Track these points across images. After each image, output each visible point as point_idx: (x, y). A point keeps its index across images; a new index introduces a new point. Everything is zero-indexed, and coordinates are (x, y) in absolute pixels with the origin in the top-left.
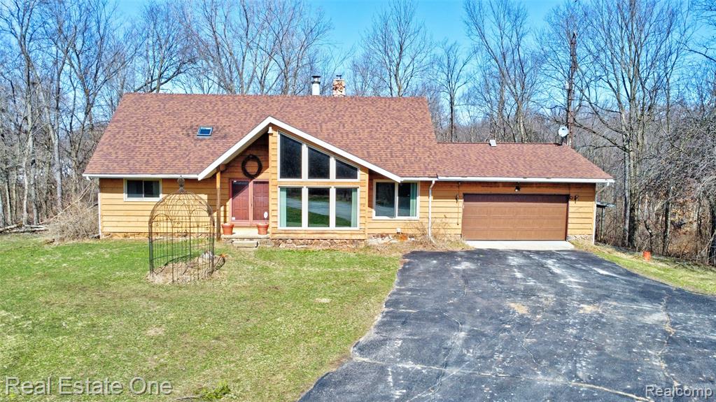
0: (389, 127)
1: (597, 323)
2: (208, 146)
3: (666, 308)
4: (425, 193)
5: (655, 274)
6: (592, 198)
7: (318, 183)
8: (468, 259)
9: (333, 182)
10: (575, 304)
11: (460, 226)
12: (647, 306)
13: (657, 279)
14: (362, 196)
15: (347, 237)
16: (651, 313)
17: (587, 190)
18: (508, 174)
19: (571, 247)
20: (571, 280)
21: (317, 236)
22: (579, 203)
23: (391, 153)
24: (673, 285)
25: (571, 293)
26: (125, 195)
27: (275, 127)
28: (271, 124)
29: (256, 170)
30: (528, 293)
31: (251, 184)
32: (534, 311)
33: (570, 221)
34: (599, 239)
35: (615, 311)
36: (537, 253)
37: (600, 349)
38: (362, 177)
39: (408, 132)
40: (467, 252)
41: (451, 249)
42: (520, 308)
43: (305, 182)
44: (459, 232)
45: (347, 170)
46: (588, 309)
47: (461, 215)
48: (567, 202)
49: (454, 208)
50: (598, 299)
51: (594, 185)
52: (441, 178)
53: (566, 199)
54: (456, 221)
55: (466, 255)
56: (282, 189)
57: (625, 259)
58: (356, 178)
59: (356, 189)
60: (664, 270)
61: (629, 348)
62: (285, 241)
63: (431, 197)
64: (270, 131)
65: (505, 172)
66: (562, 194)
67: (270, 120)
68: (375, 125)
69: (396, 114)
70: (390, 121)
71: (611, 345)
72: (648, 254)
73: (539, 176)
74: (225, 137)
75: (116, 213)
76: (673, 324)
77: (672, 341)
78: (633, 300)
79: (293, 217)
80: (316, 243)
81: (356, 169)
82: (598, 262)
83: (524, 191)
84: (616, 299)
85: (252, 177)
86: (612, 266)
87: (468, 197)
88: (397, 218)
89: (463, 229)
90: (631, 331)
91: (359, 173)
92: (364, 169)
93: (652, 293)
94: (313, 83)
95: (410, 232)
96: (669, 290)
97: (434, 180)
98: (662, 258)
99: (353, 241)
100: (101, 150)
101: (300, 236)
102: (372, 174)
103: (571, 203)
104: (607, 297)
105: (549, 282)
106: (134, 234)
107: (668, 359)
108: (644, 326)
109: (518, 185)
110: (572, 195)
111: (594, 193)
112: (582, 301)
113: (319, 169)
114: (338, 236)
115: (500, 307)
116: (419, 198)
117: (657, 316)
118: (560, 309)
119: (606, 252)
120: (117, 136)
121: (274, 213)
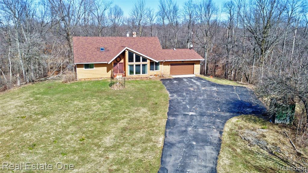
0: (150, 46)
1: (205, 90)
2: (105, 53)
3: (216, 87)
4: (161, 64)
5: (214, 81)
6: (199, 64)
7: (138, 63)
8: (175, 80)
9: (141, 63)
10: (201, 88)
11: (170, 72)
12: (213, 87)
13: (214, 82)
14: (148, 66)
15: (145, 76)
16: (214, 88)
17: (198, 62)
18: (181, 59)
19: (195, 76)
20: (198, 83)
21: (138, 77)
22: (196, 65)
23: (153, 54)
24: (217, 83)
25: (199, 86)
26: (84, 68)
27: (127, 49)
28: (126, 49)
29: (119, 60)
30: (192, 86)
31: (118, 64)
32: (194, 89)
33: (194, 69)
34: (201, 73)
35: (208, 88)
36: (189, 78)
37: (207, 94)
38: (148, 61)
39: (155, 48)
40: (173, 78)
41: (169, 78)
42: (192, 89)
43: (135, 63)
44: (169, 73)
45: (144, 60)
46: (203, 88)
47: (170, 69)
48: (194, 65)
49: (168, 67)
50: (204, 87)
51: (200, 61)
52: (166, 61)
53: (193, 64)
54: (168, 71)
55: (174, 79)
56: (129, 65)
57: (207, 78)
58: (147, 61)
59: (147, 64)
60: (216, 80)
61: (211, 93)
62: (130, 78)
63: (163, 65)
64: (126, 50)
65: (180, 58)
66: (193, 63)
67: (126, 48)
68: (147, 46)
69: (151, 42)
70: (150, 45)
71: (208, 93)
72: (212, 77)
73: (188, 59)
74: (108, 51)
75: (82, 73)
76: (217, 90)
77: (217, 92)
78: (210, 86)
79: (131, 72)
80: (138, 78)
81: (147, 59)
82: (202, 79)
83: (184, 63)
84: (208, 86)
85: (119, 62)
86: (205, 80)
87: (171, 65)
88: (155, 71)
89: (170, 73)
90: (211, 91)
91: (148, 60)
92: (149, 59)
93: (214, 85)
94: (127, 33)
95: (158, 74)
96: (216, 84)
97: (164, 61)
98: (214, 77)
99: (146, 77)
100: (76, 56)
101: (133, 77)
102: (150, 60)
103: (195, 65)
104: (206, 86)
105: (194, 84)
106: (87, 79)
107: (217, 94)
108: (213, 90)
109: (183, 61)
110: (195, 63)
111: (200, 62)
112: (202, 87)
113: (138, 60)
114: (143, 76)
115: (188, 89)
116: (160, 65)
117: (215, 89)
118: (198, 89)
119: (202, 76)
120: (78, 51)
121: (127, 71)
